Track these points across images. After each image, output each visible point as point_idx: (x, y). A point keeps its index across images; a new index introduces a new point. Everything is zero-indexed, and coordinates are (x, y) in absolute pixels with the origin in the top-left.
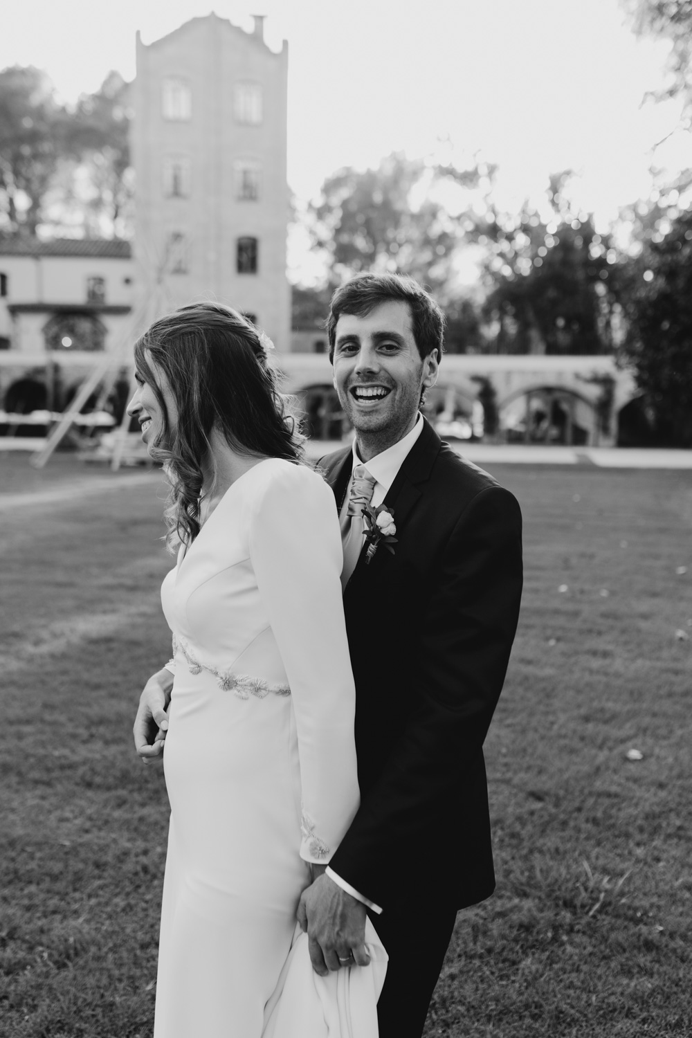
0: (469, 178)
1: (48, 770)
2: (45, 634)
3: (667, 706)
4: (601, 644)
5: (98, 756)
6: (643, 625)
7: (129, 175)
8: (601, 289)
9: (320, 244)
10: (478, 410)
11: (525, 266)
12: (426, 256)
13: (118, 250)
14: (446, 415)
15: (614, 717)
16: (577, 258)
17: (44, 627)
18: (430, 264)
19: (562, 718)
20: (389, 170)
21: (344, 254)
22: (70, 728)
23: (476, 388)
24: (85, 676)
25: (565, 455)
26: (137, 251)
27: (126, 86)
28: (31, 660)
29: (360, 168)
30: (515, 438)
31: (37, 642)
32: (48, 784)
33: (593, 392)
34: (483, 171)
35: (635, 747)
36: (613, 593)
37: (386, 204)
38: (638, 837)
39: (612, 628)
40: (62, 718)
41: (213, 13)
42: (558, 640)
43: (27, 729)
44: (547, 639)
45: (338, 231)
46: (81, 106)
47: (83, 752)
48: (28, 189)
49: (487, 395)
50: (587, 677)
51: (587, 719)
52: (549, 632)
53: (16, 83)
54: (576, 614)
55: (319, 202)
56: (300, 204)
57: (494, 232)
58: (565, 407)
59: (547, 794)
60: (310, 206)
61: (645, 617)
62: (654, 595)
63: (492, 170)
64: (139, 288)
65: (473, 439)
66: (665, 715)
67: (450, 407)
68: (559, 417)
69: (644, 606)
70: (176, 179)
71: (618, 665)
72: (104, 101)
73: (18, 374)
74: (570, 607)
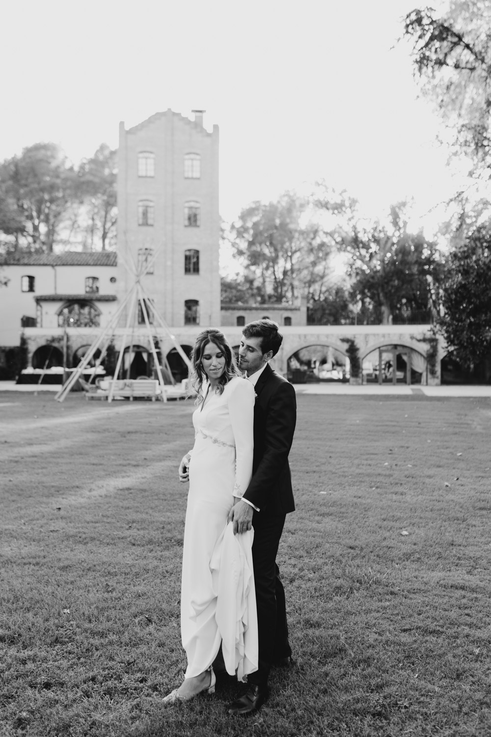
0: (338, 208)
1: (113, 539)
2: (93, 486)
3: (429, 514)
4: (400, 489)
5: (136, 534)
6: (427, 480)
7: (114, 211)
8: (429, 278)
9: (241, 253)
10: (347, 362)
11: (377, 264)
12: (312, 258)
13: (107, 260)
14: (328, 366)
15: (399, 519)
16: (412, 258)
17: (92, 483)
18: (314, 264)
19: (371, 519)
20: (284, 203)
21: (255, 258)
22: (119, 524)
23: (346, 346)
24: (121, 504)
25: (406, 390)
26: (120, 260)
27: (113, 153)
28: (89, 498)
29: (265, 202)
30: (373, 380)
31: (90, 491)
32: (115, 544)
33: (424, 348)
34: (347, 204)
35: (406, 530)
36: (415, 466)
37: (283, 225)
38: (397, 561)
39: (408, 482)
40: (114, 520)
41: (169, 109)
42: (377, 488)
43: (97, 525)
44: (371, 487)
45: (251, 244)
46: (82, 167)
47: (127, 533)
48: (47, 220)
49: (352, 350)
50: (389, 503)
51: (384, 520)
52: (373, 484)
53: (41, 154)
54: (390, 476)
55: (238, 224)
56: (226, 226)
57: (356, 242)
58: (405, 358)
59: (357, 547)
60: (233, 227)
61: (430, 477)
62: (439, 466)
63: (354, 202)
64: (120, 284)
65: (344, 381)
66: (426, 518)
67: (331, 359)
68: (401, 365)
69: (431, 472)
70: (145, 214)
71: (408, 498)
72: (97, 163)
73: (42, 342)
74: (388, 472)
